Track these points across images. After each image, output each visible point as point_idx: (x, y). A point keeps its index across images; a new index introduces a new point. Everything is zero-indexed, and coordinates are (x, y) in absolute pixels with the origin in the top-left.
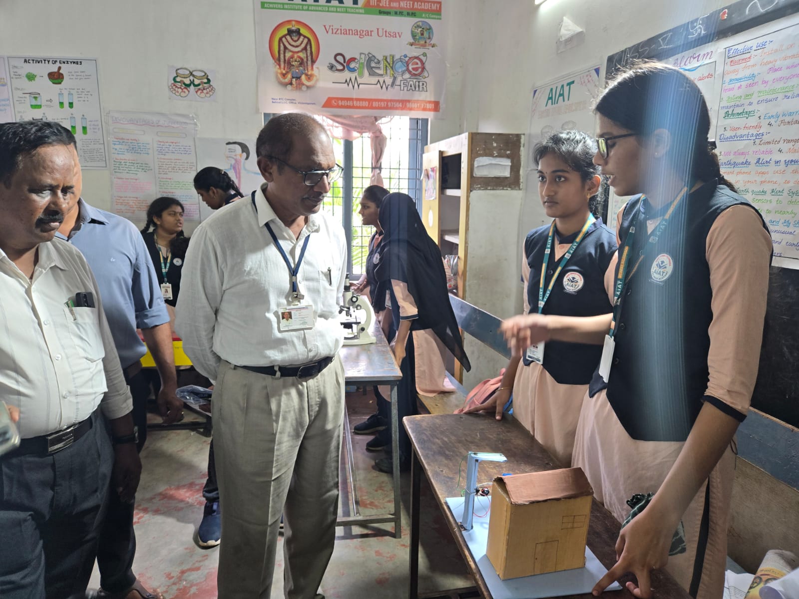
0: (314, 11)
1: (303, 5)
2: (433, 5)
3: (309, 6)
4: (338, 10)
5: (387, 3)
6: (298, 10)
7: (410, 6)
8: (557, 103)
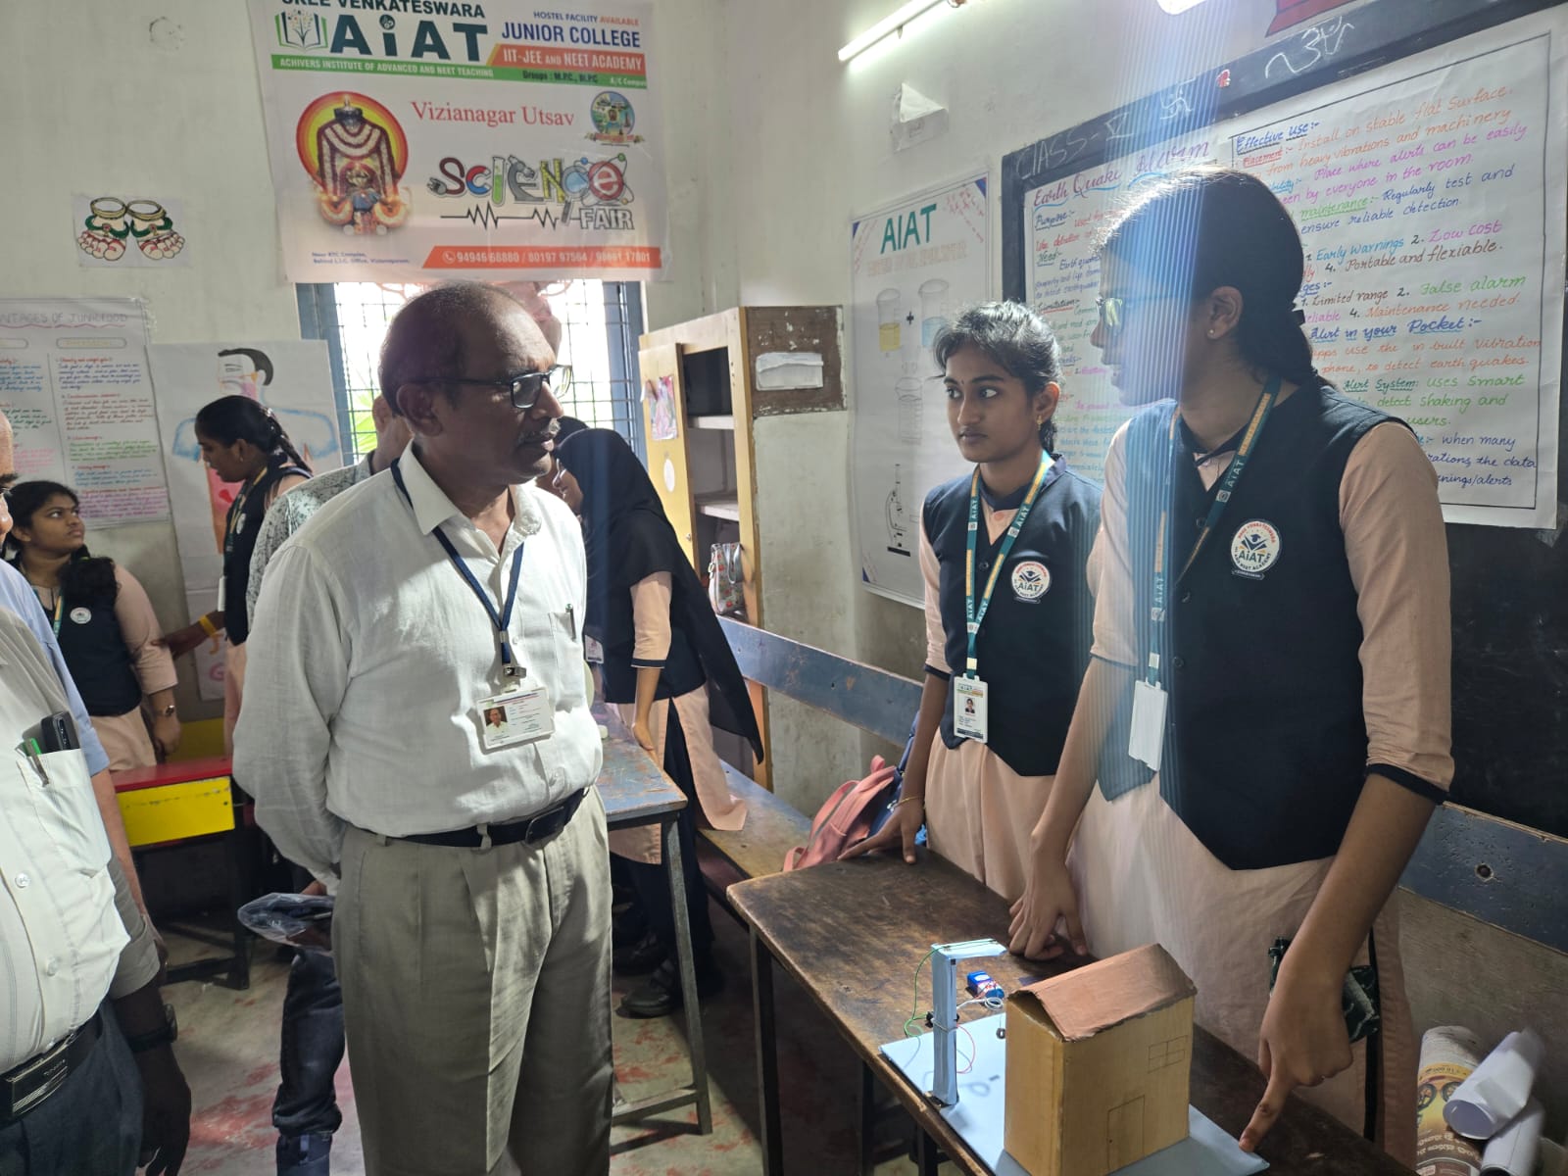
0: (388, 72)
1: (363, 61)
2: (628, 59)
3: (376, 62)
4: (439, 70)
5: (538, 57)
6: (354, 70)
7: (583, 62)
8: (905, 246)
